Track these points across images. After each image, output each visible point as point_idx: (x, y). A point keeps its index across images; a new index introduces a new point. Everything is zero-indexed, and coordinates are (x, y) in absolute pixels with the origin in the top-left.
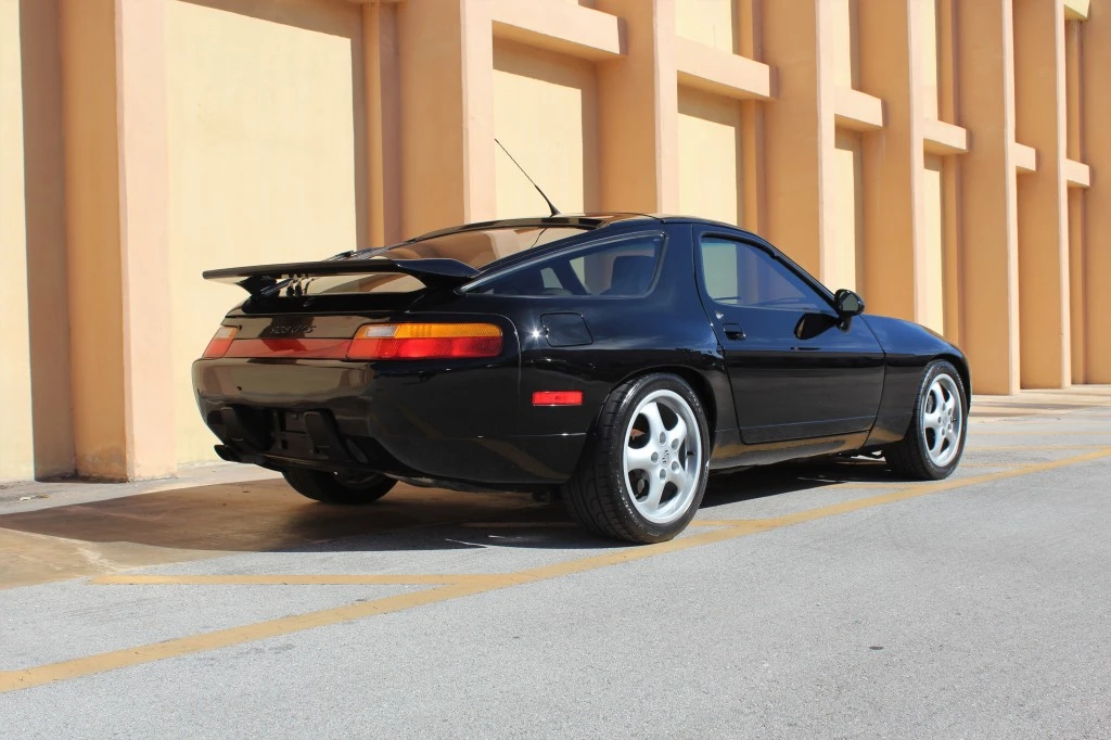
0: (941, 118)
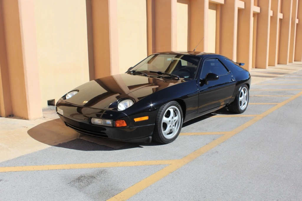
0: (254, 5)
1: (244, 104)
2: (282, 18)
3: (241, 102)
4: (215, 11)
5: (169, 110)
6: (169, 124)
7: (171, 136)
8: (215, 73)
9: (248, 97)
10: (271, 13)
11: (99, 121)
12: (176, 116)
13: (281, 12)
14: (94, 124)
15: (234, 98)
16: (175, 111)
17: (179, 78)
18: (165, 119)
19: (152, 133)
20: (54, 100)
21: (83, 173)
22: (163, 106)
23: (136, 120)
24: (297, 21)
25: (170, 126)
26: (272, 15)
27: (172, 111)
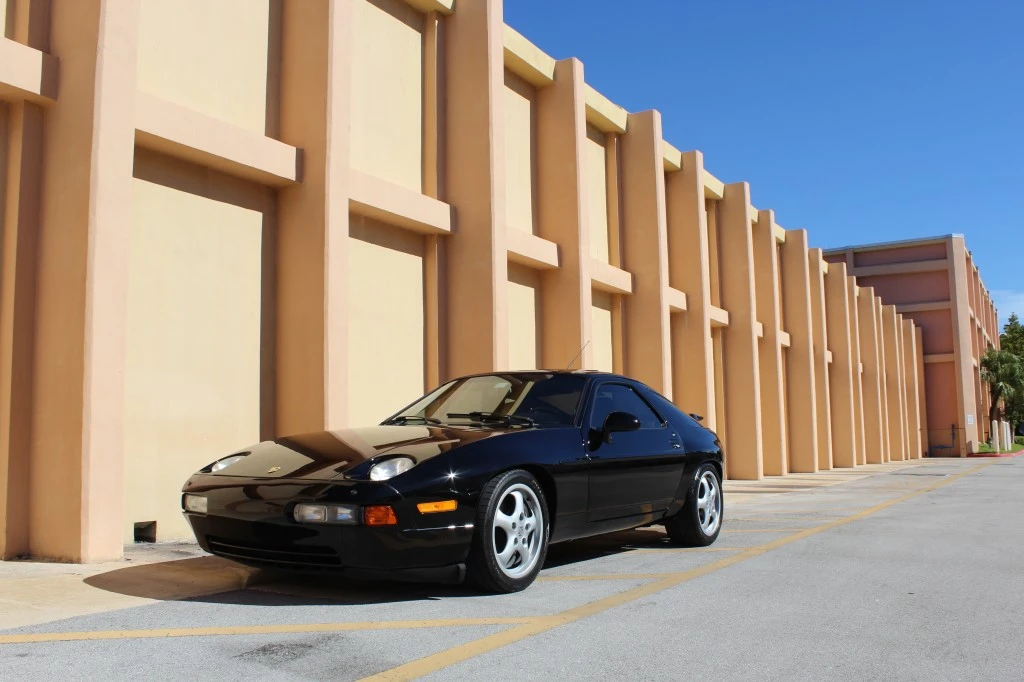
1: (711, 520)
2: (788, 344)
3: (702, 510)
4: (607, 313)
5: (512, 493)
6: (512, 533)
7: (521, 572)
8: (631, 413)
9: (718, 502)
10: (757, 330)
11: (315, 512)
12: (530, 515)
13: (785, 329)
14: (301, 523)
15: (681, 502)
16: (527, 499)
17: (531, 423)
18: (500, 517)
19: (466, 554)
20: (154, 523)
21: (273, 639)
22: (495, 479)
23: (425, 508)
24: (828, 357)
25: (516, 541)
26: (761, 335)
27: (518, 497)
